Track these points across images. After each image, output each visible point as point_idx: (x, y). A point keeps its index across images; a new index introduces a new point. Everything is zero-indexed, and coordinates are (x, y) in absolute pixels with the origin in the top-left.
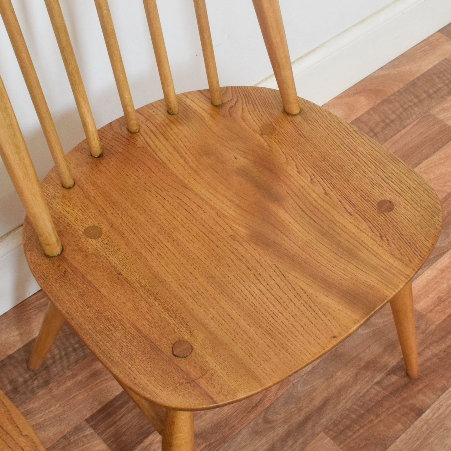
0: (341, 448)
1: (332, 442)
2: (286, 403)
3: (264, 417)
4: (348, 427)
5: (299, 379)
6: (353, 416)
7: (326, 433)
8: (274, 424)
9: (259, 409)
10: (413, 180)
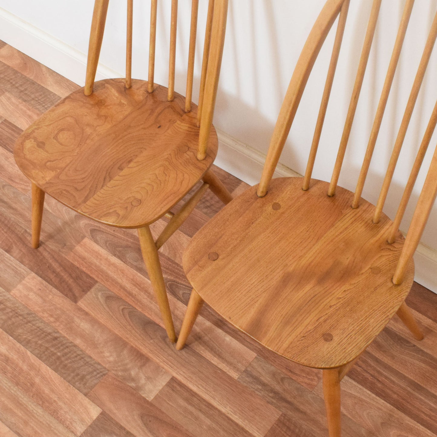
0: (273, 425)
1: (277, 419)
2: (297, 389)
3: (285, 377)
4: (288, 428)
5: (316, 394)
6: (297, 430)
7: (281, 415)
8: (281, 384)
9: (289, 374)
10: (352, 350)
